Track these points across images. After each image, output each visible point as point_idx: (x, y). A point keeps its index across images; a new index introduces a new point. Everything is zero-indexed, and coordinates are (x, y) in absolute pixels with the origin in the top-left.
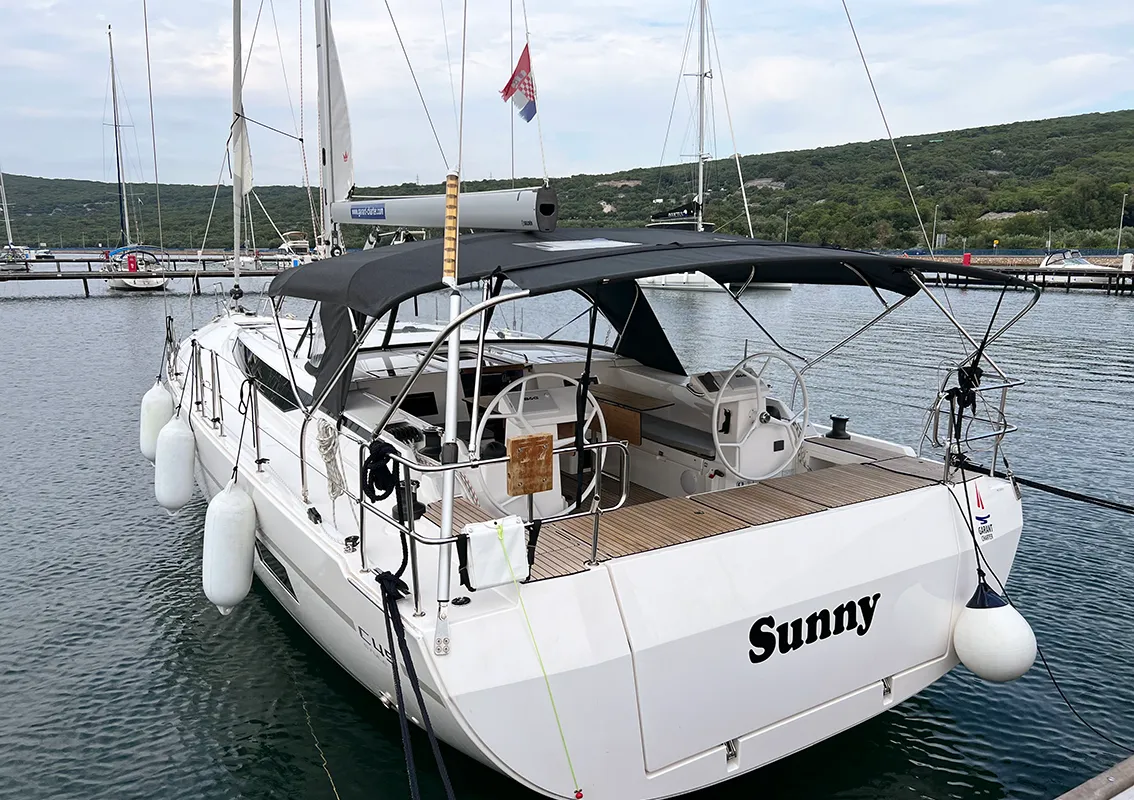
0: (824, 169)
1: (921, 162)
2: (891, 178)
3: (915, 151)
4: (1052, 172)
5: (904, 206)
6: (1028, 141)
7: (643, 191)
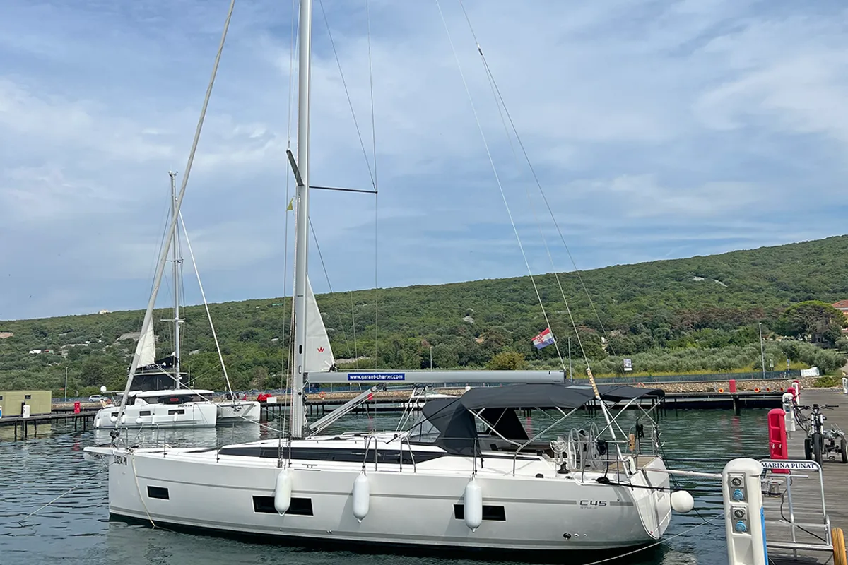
0: (191, 324)
1: (271, 321)
2: (252, 333)
3: (263, 312)
4: (364, 329)
5: (268, 355)
6: (343, 307)
7: (17, 342)
